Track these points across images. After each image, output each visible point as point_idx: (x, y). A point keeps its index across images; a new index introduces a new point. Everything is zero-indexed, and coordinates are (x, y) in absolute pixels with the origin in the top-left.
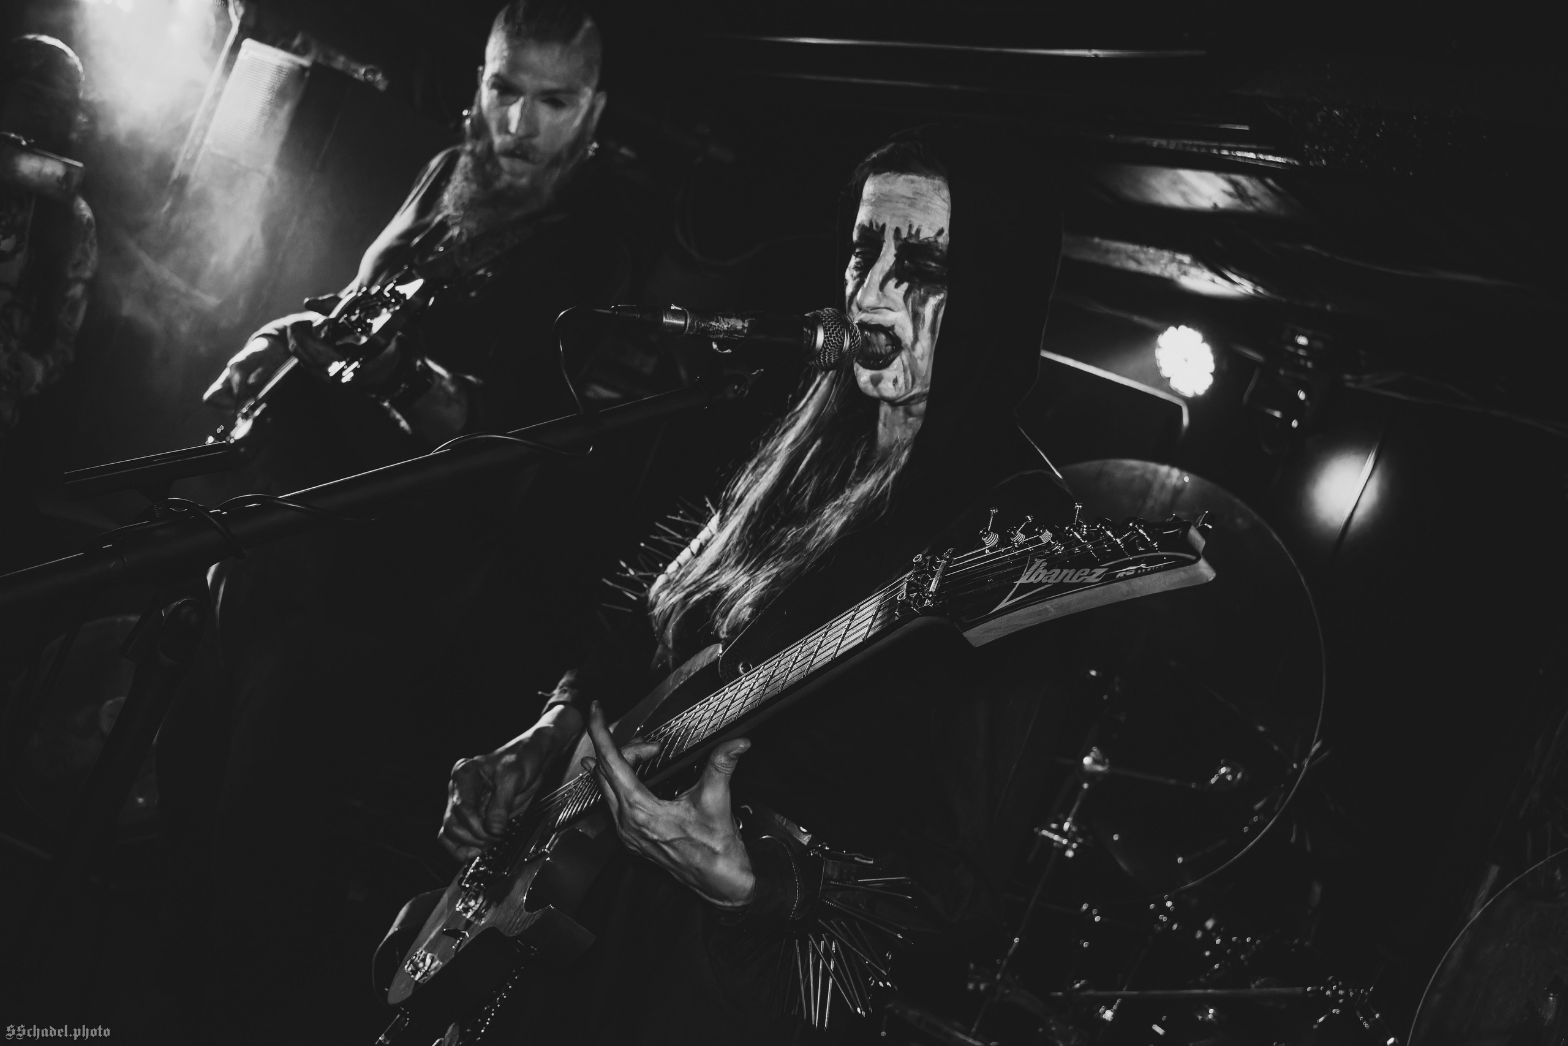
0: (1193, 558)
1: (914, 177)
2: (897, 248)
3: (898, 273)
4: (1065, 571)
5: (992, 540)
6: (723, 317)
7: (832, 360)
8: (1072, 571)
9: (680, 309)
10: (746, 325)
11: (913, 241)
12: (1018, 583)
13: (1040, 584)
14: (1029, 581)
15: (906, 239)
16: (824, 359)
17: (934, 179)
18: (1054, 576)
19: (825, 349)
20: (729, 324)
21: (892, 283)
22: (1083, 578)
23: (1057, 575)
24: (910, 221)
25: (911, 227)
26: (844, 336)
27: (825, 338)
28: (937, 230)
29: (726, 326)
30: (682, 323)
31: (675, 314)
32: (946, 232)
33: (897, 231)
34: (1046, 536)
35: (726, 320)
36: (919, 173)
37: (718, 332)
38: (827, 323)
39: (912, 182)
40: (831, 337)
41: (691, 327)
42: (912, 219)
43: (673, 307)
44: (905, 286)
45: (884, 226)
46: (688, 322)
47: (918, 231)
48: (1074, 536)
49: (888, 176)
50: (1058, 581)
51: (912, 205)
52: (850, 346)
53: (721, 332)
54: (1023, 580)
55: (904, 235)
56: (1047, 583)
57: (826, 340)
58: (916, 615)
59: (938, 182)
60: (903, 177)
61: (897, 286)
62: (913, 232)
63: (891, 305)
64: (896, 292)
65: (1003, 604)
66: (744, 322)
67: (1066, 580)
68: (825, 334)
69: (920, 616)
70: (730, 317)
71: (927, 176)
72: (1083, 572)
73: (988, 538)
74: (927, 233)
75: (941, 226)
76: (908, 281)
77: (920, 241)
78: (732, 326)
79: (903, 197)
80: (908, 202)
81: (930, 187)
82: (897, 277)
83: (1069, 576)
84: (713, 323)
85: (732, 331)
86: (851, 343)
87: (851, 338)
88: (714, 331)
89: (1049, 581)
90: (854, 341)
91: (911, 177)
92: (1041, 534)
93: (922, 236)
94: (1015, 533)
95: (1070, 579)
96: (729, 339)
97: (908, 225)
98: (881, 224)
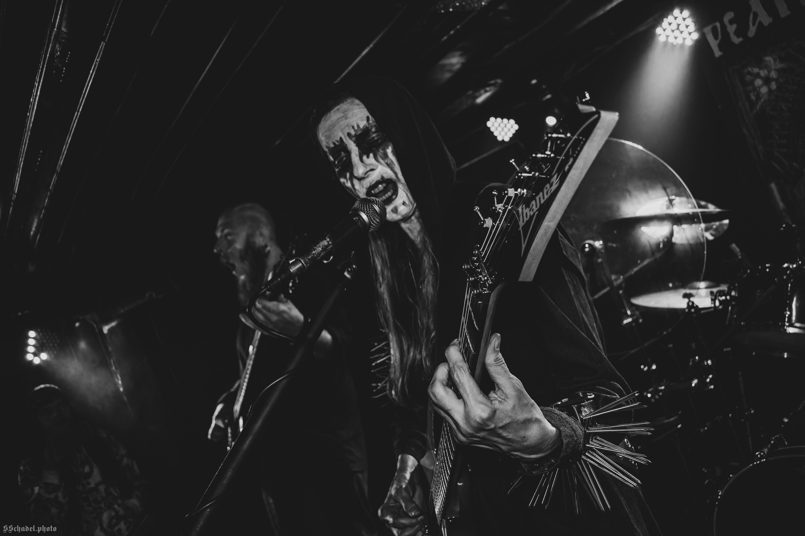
0: (596, 116)
1: (338, 107)
2: (355, 142)
3: (364, 151)
4: (537, 198)
5: (489, 223)
6: (315, 246)
7: (378, 220)
8: (541, 194)
9: (294, 260)
10: (328, 240)
11: (359, 132)
12: (520, 228)
13: (531, 217)
14: (525, 222)
15: (355, 134)
16: (374, 223)
17: (346, 101)
18: (534, 207)
19: (370, 218)
20: (320, 246)
21: (365, 158)
22: (549, 191)
23: (535, 205)
24: (351, 125)
25: (353, 127)
26: (373, 207)
27: (366, 214)
28: (365, 119)
29: (320, 249)
30: (300, 264)
31: (294, 264)
32: (370, 117)
33: (349, 135)
34: (511, 192)
35: (318, 246)
36: (338, 104)
37: (319, 254)
38: (360, 208)
39: (338, 109)
40: (368, 211)
41: (306, 263)
42: (351, 124)
43: (291, 262)
44: (371, 155)
45: (341, 138)
46: (303, 262)
47: (358, 126)
48: (524, 177)
49: (325, 118)
50: (538, 206)
51: (346, 118)
52: (379, 208)
53: (320, 253)
54: (521, 224)
55: (353, 133)
56: (534, 214)
57: (367, 214)
58: (489, 295)
59: (349, 101)
60: (332, 111)
61: (368, 157)
62: (356, 128)
63: (372, 167)
64: (371, 160)
65: (524, 246)
66: (326, 239)
67: (542, 201)
68: (364, 213)
69: (491, 293)
70: (318, 243)
71: (343, 102)
72: (547, 188)
73: (486, 223)
74: (363, 124)
75: (366, 116)
76: (371, 152)
77: (362, 130)
78: (322, 246)
79: (339, 118)
80: (344, 118)
81: (349, 105)
82: (365, 154)
83: (542, 197)
84: (314, 252)
85: (325, 248)
86: (378, 207)
87: (376, 204)
88: (317, 255)
89: (534, 211)
90: (379, 205)
91: (335, 109)
92: (507, 194)
93: (361, 126)
94: (495, 207)
95: (544, 198)
96: (327, 252)
97: (351, 128)
98: (338, 139)
